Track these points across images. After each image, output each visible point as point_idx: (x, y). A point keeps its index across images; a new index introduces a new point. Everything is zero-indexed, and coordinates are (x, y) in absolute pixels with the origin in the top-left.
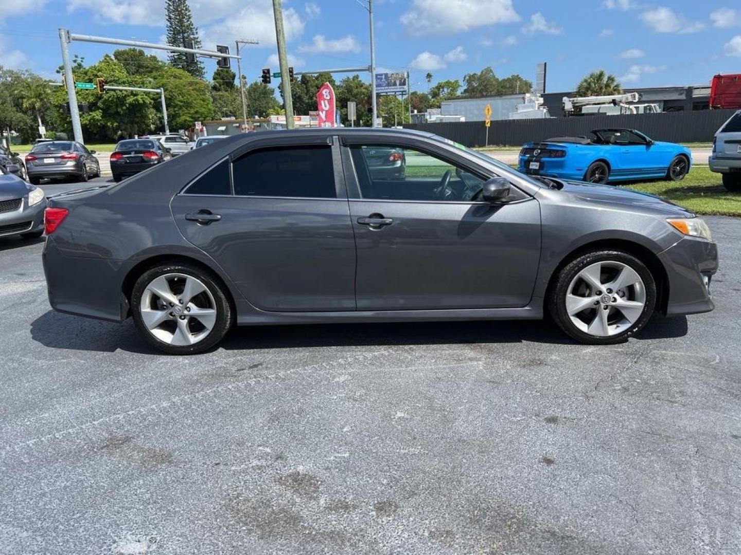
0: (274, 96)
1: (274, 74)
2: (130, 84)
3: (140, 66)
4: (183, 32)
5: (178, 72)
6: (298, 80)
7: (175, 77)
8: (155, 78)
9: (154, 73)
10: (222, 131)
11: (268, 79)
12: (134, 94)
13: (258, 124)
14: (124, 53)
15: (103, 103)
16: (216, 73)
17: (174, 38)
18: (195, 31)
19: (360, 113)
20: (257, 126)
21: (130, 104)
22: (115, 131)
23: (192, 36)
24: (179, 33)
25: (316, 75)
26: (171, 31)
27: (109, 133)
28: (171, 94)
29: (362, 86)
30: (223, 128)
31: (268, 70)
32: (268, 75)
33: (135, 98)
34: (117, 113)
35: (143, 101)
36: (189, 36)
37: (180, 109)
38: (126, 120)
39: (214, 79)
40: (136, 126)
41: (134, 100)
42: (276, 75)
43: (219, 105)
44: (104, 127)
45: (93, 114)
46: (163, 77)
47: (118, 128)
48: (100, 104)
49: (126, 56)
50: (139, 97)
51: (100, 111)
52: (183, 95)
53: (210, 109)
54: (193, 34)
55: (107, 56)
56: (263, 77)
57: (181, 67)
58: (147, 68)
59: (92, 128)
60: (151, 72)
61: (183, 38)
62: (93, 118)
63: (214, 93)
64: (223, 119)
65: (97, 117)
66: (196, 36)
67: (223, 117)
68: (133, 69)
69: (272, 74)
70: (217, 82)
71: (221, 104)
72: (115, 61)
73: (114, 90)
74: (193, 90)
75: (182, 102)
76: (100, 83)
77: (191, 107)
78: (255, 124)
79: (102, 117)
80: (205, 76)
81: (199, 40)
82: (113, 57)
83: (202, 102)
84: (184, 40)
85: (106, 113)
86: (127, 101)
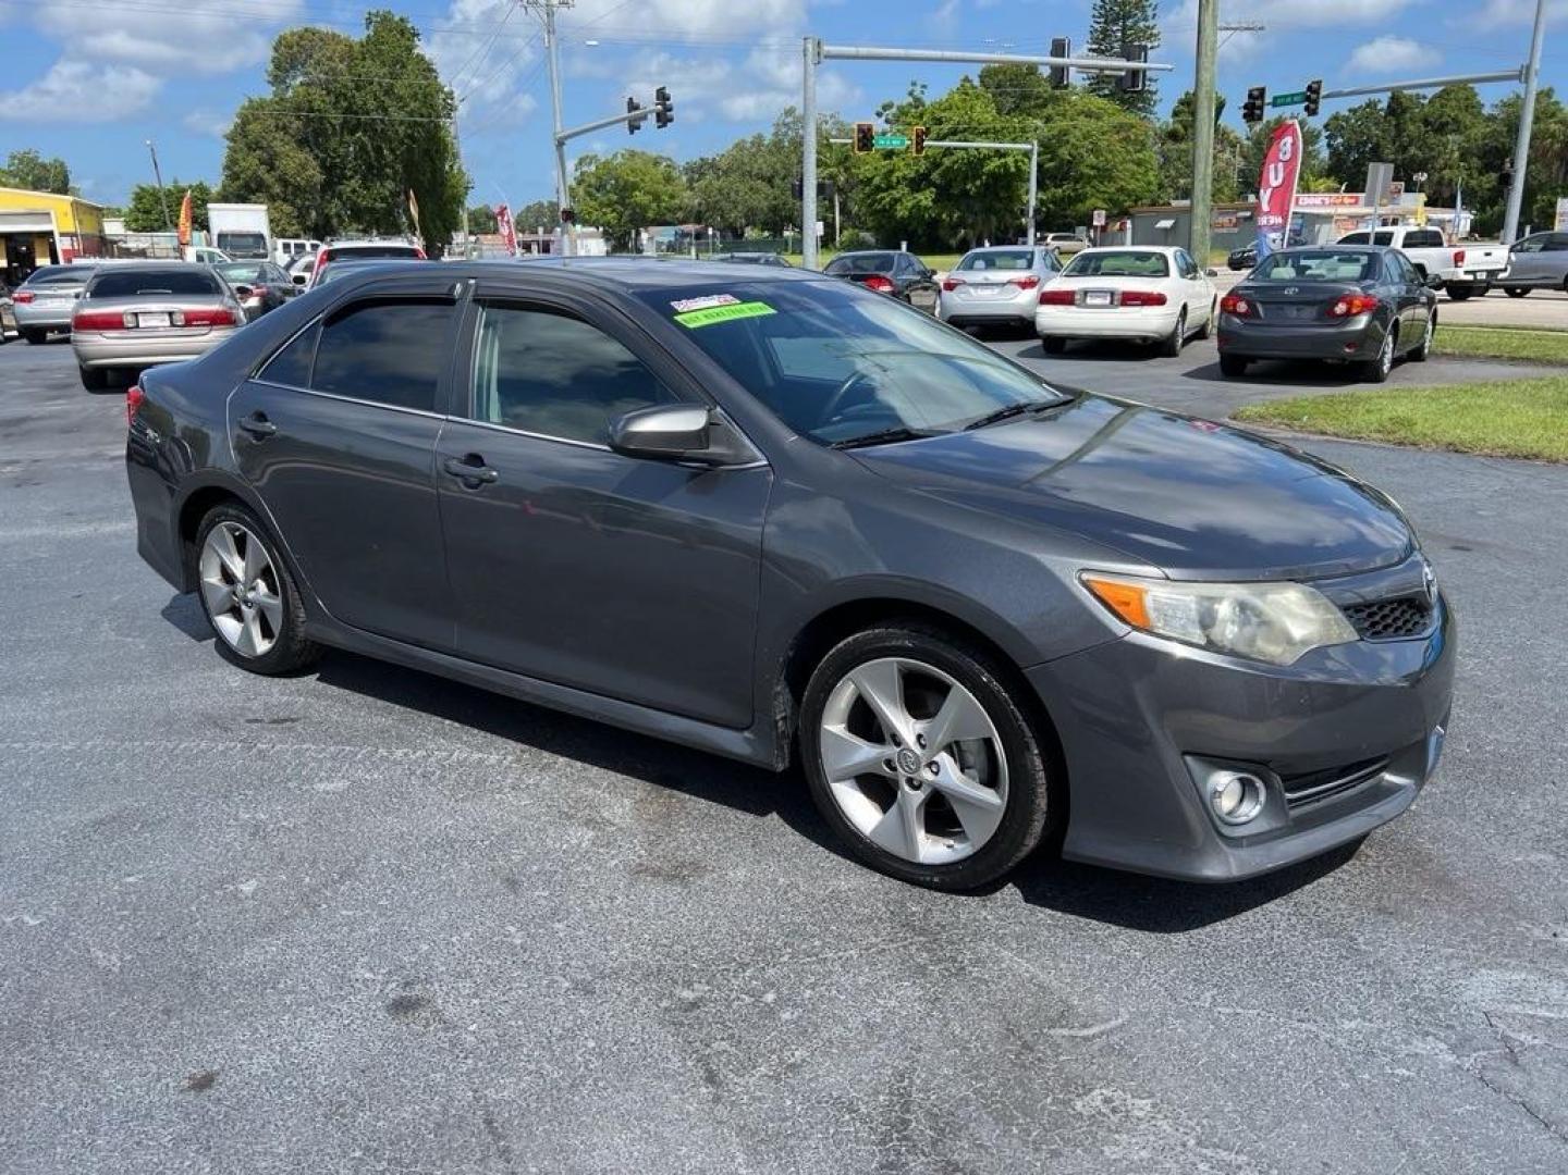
0: (1317, 146)
1: (1275, 98)
2: (997, 134)
3: (1025, 97)
4: (1125, 18)
5: (1097, 103)
6: (1380, 106)
7: (1089, 115)
8: (1048, 120)
9: (1049, 110)
10: (1165, 230)
11: (1258, 112)
12: (1000, 154)
13: (1248, 214)
14: (996, 72)
15: (942, 176)
16: (1182, 103)
17: (1104, 32)
18: (1150, 12)
19: (1535, 183)
20: (1246, 219)
21: (992, 175)
22: (955, 228)
23: (1141, 24)
24: (1115, 22)
25: (1430, 92)
26: (1101, 16)
27: (942, 233)
28: (1073, 151)
29: (1553, 115)
30: (1166, 224)
31: (1262, 91)
32: (1258, 102)
33: (1003, 160)
34: (965, 193)
35: (1017, 167)
36: (1136, 23)
37: (1089, 183)
38: (977, 207)
39: (1176, 114)
40: (994, 219)
41: (999, 167)
42: (1279, 101)
43: (1173, 172)
44: (935, 223)
45: (920, 196)
46: (1064, 115)
47: (961, 223)
48: (935, 176)
49: (1000, 77)
50: (1010, 160)
51: (934, 190)
52: (1096, 151)
53: (1149, 183)
54: (1146, 19)
55: (966, 79)
56: (1245, 107)
57: (1107, 92)
58: (1037, 98)
59: (915, 224)
60: (1045, 106)
61: (1123, 31)
62: (917, 206)
63: (1170, 145)
64: (1174, 203)
65: (924, 203)
66: (1150, 23)
67: (1177, 198)
68: (1009, 103)
69: (1268, 99)
70: (1181, 122)
71: (1177, 169)
72: (981, 90)
73: (965, 149)
74: (1120, 141)
75: (1093, 168)
76: (918, 136)
77: (1111, 179)
78: (1241, 214)
79: (933, 201)
80: (1156, 109)
81: (1155, 31)
82: (976, 82)
83: (1135, 168)
84: (1124, 34)
85: (944, 195)
86: (986, 169)
